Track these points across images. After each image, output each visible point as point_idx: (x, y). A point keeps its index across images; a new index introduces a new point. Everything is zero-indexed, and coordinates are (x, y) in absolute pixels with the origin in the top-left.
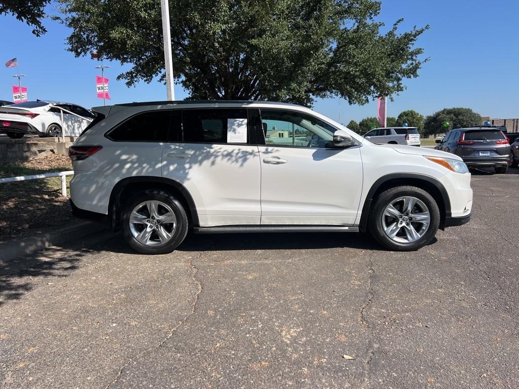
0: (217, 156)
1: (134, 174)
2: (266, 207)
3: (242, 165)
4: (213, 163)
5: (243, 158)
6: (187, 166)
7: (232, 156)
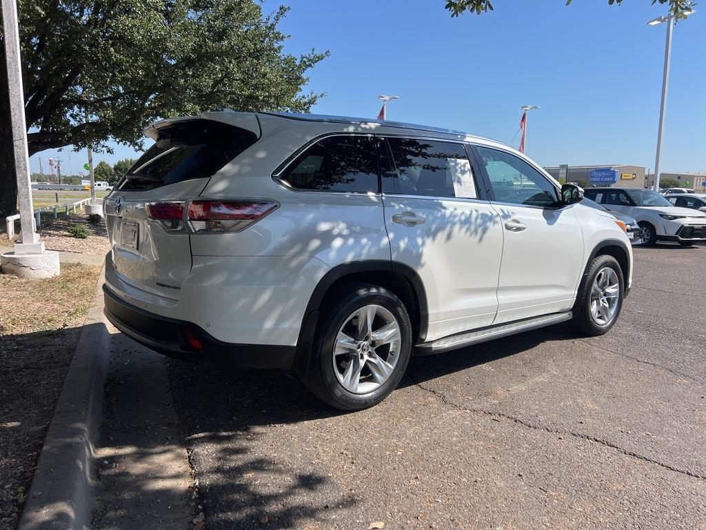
0: (454, 224)
1: (350, 258)
2: (504, 298)
3: (481, 239)
4: (449, 237)
5: (483, 227)
6: (419, 241)
7: (471, 224)
